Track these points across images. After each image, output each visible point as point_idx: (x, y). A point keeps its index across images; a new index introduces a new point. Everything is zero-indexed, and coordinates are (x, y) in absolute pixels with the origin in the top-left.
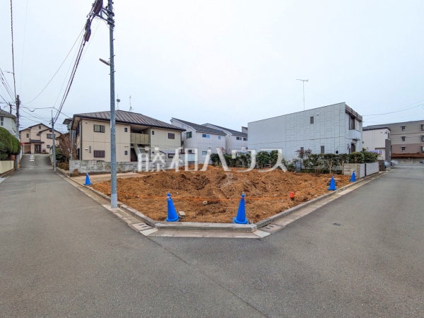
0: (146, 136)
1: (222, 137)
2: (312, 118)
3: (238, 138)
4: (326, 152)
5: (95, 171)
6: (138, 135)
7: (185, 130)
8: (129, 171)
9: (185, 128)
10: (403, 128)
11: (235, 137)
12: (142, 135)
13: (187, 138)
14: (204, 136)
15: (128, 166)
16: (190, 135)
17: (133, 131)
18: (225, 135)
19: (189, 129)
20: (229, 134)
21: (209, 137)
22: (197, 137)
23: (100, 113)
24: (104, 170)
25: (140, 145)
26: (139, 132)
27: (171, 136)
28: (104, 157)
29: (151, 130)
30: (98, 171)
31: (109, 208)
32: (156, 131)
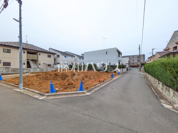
0: (36, 56)
1: (73, 58)
2: (107, 52)
3: (80, 58)
4: (111, 65)
5: (4, 73)
6: (31, 55)
7: (56, 54)
8: (26, 73)
9: (56, 53)
10: (133, 57)
11: (79, 58)
12: (34, 55)
13: (57, 57)
14: (65, 57)
15: (25, 71)
16: (58, 56)
17: (28, 53)
18: (74, 57)
19: (58, 54)
20: (76, 56)
21: (67, 57)
22: (62, 57)
23: (7, 42)
24: (10, 72)
25: (32, 60)
26: (32, 53)
27: (49, 56)
28: (10, 65)
29: (39, 53)
30: (6, 73)
31: (18, 90)
32: (41, 54)
